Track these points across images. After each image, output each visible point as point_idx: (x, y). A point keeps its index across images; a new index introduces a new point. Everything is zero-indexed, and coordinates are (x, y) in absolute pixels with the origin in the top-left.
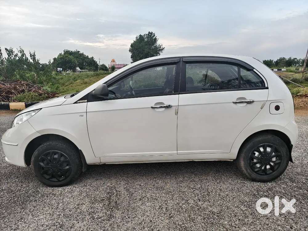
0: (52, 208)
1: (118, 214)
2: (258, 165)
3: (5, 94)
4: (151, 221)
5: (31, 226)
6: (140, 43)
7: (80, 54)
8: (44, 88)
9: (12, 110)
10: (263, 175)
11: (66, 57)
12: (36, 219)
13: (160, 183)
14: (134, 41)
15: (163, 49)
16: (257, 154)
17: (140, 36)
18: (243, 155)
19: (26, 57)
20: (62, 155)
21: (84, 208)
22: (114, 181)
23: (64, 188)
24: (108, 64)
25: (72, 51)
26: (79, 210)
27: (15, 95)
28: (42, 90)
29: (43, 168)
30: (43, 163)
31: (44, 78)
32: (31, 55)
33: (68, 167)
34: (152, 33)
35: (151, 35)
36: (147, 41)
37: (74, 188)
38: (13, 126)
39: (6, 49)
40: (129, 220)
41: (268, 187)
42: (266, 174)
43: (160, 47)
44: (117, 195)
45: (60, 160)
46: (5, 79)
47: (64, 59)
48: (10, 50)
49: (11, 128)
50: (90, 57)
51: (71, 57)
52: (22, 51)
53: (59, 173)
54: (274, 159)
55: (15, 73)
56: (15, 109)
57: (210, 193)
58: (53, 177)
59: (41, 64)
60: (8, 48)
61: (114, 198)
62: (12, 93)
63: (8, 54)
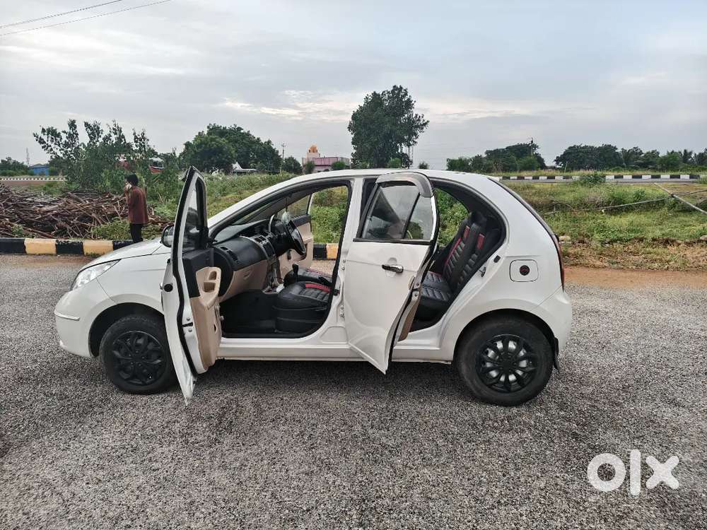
0: (126, 425)
1: (228, 440)
2: (494, 374)
3: (77, 222)
4: (277, 452)
5: (89, 447)
6: (373, 111)
7: (243, 133)
8: (159, 210)
9: (88, 255)
10: (504, 392)
11: (212, 140)
12: (98, 438)
13: (318, 397)
14: (361, 107)
15: (425, 124)
16: (491, 353)
17: (375, 94)
18: (464, 354)
19: (125, 142)
20: (150, 340)
21: (177, 427)
22: (239, 391)
23: (153, 396)
24: (301, 157)
25: (225, 128)
26: (167, 430)
27: (98, 223)
28: (153, 214)
29: (119, 360)
30: (119, 352)
31: (162, 187)
32: (136, 137)
33: (159, 361)
34: (401, 88)
35: (398, 94)
36: (390, 107)
37: (169, 398)
38: (75, 286)
39: (87, 125)
40: (243, 448)
41: (510, 414)
42: (509, 391)
43: (419, 120)
44: (236, 412)
45: (146, 349)
46: (81, 187)
47: (206, 144)
48: (94, 126)
49: (71, 290)
50: (263, 140)
51: (223, 140)
52: (117, 130)
53: (145, 371)
54: (524, 364)
55: (103, 175)
56: (94, 254)
57: (396, 416)
58: (134, 376)
59: (159, 154)
60: (91, 123)
61: (229, 416)
62: (91, 220)
63: (89, 135)
